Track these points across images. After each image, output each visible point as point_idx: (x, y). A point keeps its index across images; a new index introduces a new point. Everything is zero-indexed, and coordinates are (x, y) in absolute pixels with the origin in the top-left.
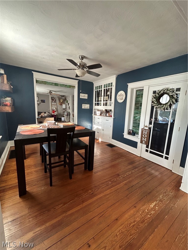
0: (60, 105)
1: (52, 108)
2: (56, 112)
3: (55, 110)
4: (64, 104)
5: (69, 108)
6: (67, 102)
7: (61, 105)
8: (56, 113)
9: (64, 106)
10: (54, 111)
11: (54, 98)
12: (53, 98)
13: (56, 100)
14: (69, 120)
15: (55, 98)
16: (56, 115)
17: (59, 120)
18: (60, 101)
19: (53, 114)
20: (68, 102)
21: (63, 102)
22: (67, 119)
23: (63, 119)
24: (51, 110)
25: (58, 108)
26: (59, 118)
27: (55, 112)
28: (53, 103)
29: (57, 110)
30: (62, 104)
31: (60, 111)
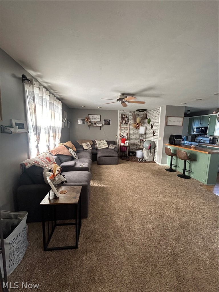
0: (135, 129)
1: (122, 133)
2: (128, 142)
3: (126, 137)
4: (141, 126)
5: (154, 133)
6: (149, 122)
7: (137, 128)
8: (127, 144)
9: (142, 130)
10: (124, 140)
11: (126, 116)
12: (123, 116)
13: (128, 119)
14: (153, 157)
15: (128, 116)
16: (127, 147)
17: (131, 156)
18: (135, 120)
19: (122, 144)
20: (151, 122)
21: (140, 123)
22: (148, 156)
23: (139, 154)
24: (119, 138)
25: (131, 133)
26: (132, 151)
27: (126, 140)
28: (123, 125)
29: (129, 137)
30: (138, 126)
31: (135, 139)
